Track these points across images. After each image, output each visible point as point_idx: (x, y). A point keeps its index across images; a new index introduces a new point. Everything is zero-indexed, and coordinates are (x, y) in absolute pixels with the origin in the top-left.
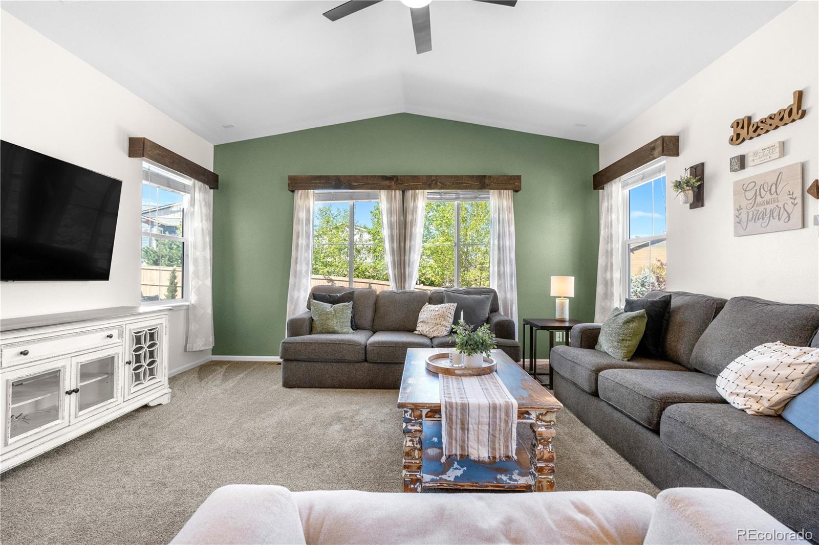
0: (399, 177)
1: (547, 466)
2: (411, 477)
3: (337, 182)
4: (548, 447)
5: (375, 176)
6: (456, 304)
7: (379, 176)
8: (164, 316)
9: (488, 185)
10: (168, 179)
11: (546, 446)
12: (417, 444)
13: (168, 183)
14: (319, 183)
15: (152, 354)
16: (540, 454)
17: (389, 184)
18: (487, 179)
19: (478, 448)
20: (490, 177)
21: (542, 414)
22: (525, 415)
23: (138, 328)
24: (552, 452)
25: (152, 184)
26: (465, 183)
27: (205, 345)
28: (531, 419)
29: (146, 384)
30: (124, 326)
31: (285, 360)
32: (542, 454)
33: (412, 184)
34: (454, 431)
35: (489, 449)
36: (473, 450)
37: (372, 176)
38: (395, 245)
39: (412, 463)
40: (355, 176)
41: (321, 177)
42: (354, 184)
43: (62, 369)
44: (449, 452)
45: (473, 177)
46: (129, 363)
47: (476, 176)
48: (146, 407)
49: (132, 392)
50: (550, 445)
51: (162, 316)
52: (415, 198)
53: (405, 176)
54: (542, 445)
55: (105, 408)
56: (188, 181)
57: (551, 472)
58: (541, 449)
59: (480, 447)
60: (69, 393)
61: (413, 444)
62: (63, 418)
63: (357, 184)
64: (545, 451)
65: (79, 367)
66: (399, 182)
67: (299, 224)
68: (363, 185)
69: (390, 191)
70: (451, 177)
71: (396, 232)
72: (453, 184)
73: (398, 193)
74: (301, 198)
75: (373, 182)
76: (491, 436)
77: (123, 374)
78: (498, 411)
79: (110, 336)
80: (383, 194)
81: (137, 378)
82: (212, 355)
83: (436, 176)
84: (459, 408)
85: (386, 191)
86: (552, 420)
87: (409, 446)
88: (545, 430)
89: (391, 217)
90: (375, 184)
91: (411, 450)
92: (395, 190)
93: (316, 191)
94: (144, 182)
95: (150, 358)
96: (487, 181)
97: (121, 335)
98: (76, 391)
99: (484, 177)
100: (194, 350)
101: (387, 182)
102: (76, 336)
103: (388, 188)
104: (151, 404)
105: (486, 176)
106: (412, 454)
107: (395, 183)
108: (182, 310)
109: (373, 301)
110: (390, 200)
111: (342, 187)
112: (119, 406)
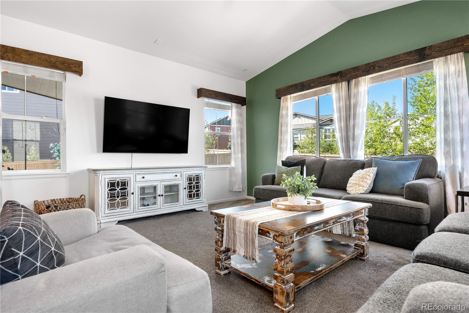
0: (343, 71)
1: (280, 276)
2: (218, 257)
3: (302, 86)
4: (281, 263)
5: (326, 75)
6: (376, 168)
7: (328, 75)
8: (204, 170)
9: (428, 55)
10: (219, 105)
11: (280, 261)
12: (220, 238)
13: (219, 107)
14: (292, 90)
15: (198, 187)
16: (276, 265)
17: (335, 79)
18: (427, 50)
19: (240, 248)
20: (430, 47)
21: (276, 235)
22: (267, 234)
23: (189, 174)
24: (283, 267)
25: (210, 108)
26: (401, 61)
27: (239, 189)
28: (271, 238)
29: (194, 200)
30: (183, 172)
31: (257, 199)
32: (277, 266)
33: (353, 74)
34: (230, 234)
35: (245, 250)
36: (238, 248)
37: (323, 76)
38: (343, 124)
39: (218, 248)
40: (313, 79)
41: (292, 85)
42: (312, 85)
43: (157, 186)
44: (228, 246)
45: (411, 52)
46: (185, 188)
47: (415, 50)
48: (194, 210)
49: (187, 202)
50: (283, 261)
51: (202, 170)
52: (357, 85)
53: (347, 70)
54: (278, 259)
55: (175, 206)
56: (228, 104)
57: (282, 282)
58: (277, 262)
59: (241, 247)
60: (159, 196)
61: (219, 237)
62: (158, 205)
63: (314, 84)
64: (279, 265)
65: (164, 186)
66: (343, 75)
67: (282, 118)
68: (318, 84)
69: (338, 84)
70: (388, 59)
71: (343, 114)
72: (390, 65)
73: (344, 84)
74: (283, 102)
75: (325, 80)
76: (245, 242)
77: (183, 193)
78: (249, 226)
79: (176, 176)
80: (334, 87)
81: (190, 196)
82: (248, 195)
83: (374, 62)
84: (232, 219)
85: (336, 84)
86: (282, 241)
87: (217, 238)
88: (279, 248)
89: (339, 103)
90: (325, 81)
91: (218, 240)
92: (342, 82)
93: (293, 95)
94: (205, 108)
95: (196, 188)
96: (427, 52)
97: (181, 176)
98: (162, 195)
99: (424, 49)
100: (233, 191)
101: (334, 78)
102: (162, 174)
103: (336, 82)
104: (197, 209)
105: (426, 47)
106: (218, 243)
107: (340, 77)
108: (227, 170)
109: (321, 167)
110: (338, 90)
111: (305, 89)
112: (182, 206)
